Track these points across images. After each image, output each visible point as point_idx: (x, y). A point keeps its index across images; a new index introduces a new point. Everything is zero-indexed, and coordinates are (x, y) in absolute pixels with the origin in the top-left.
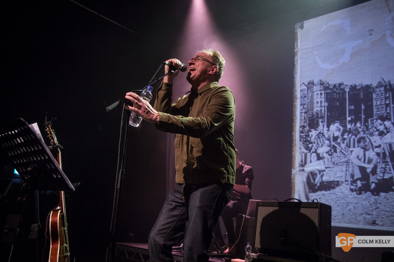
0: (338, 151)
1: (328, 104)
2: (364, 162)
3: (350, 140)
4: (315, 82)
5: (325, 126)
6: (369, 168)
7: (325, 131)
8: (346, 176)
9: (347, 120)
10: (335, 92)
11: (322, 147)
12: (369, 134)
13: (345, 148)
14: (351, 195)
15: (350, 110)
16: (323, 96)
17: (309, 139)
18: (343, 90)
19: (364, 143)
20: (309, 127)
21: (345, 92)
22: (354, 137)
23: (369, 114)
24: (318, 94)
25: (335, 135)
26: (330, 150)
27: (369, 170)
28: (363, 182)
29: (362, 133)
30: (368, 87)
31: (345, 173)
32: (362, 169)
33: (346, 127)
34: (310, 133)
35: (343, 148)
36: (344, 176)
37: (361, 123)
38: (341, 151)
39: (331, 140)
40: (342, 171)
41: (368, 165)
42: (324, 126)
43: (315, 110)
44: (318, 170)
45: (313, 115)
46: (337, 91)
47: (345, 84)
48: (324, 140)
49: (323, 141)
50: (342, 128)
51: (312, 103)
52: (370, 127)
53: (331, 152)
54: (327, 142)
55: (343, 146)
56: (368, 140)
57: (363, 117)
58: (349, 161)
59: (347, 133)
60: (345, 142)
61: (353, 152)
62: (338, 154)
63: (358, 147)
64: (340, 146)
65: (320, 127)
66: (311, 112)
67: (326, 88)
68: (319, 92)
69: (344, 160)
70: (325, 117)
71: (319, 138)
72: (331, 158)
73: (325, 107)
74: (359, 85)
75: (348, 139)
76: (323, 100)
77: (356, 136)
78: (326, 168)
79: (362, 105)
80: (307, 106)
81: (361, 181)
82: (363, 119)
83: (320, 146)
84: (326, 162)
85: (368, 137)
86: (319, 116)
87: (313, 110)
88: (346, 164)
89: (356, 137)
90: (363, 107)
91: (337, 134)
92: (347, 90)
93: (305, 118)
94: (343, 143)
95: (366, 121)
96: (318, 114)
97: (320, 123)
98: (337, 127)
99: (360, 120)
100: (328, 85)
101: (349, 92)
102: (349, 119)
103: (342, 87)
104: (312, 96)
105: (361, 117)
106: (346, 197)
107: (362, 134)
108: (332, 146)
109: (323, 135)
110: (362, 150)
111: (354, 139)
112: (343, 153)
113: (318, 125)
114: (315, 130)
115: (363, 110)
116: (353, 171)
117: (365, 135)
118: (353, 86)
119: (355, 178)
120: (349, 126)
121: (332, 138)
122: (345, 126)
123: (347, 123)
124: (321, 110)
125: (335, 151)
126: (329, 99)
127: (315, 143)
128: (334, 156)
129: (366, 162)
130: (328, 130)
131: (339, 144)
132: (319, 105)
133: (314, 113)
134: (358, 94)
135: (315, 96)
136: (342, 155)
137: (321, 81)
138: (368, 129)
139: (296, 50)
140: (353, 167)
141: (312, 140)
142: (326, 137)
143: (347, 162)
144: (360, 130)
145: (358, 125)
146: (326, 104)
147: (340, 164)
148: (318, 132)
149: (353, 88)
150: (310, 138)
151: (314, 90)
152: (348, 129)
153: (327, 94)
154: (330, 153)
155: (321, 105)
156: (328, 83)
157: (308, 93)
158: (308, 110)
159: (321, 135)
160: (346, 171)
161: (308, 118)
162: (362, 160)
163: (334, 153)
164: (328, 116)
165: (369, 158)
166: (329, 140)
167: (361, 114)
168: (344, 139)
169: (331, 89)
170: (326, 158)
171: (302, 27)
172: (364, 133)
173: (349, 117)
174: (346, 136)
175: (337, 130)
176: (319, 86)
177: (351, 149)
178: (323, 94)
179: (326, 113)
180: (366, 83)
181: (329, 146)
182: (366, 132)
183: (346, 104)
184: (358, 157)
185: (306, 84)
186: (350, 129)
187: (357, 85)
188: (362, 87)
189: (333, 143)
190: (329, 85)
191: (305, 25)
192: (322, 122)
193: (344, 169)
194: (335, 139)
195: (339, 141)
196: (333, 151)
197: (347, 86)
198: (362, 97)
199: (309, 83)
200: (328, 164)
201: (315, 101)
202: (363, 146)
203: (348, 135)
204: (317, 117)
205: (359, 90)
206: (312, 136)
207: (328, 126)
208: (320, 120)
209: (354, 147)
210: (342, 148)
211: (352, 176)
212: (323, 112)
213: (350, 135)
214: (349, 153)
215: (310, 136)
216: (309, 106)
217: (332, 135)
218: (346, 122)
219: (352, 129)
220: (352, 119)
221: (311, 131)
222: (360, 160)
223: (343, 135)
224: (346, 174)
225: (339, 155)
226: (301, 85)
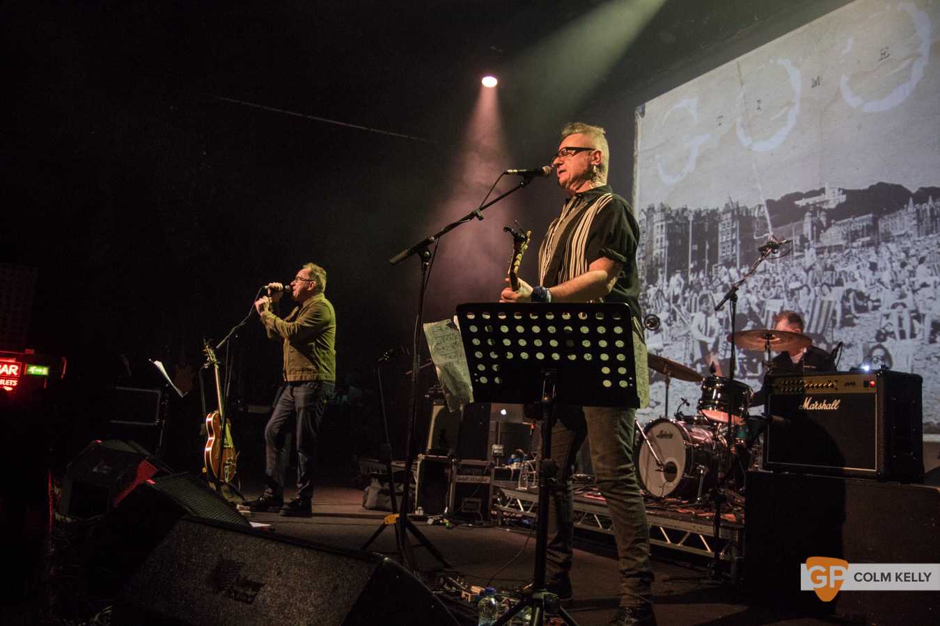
0: (678, 318)
1: (670, 244)
2: (705, 334)
3: (691, 299)
4: (656, 208)
5: (665, 280)
6: (711, 341)
7: (665, 288)
8: (685, 356)
9: (689, 269)
10: (677, 223)
11: (660, 312)
12: (712, 290)
13: (686, 314)
14: (689, 385)
15: (693, 252)
16: (664, 231)
17: (646, 301)
18: (686, 218)
19: (707, 304)
20: (648, 281)
21: (689, 222)
22: (695, 295)
23: (714, 258)
24: (658, 227)
25: (676, 294)
26: (669, 318)
27: (710, 347)
28: (704, 366)
29: (704, 288)
30: (714, 213)
31: (683, 352)
32: (703, 345)
33: (688, 280)
34: (648, 291)
35: (684, 313)
36: (683, 358)
37: (704, 273)
38: (681, 319)
39: (671, 301)
40: (682, 350)
41: (709, 338)
42: (663, 279)
43: (655, 253)
44: (655, 349)
45: (652, 261)
46: (680, 222)
47: (689, 208)
48: (664, 301)
49: (662, 305)
50: (683, 282)
51: (651, 242)
52: (714, 278)
53: (671, 321)
54: (666, 304)
55: (683, 309)
56: (710, 300)
57: (707, 262)
58: (689, 334)
59: (688, 290)
60: (686, 303)
61: (694, 319)
62: (678, 322)
63: (700, 310)
64: (680, 311)
65: (660, 282)
66: (649, 258)
67: (668, 217)
68: (659, 224)
69: (684, 332)
70: (664, 264)
71: (657, 298)
72: (670, 330)
73: (665, 247)
74: (704, 210)
75: (689, 299)
76: (663, 236)
77: (698, 292)
78: (665, 345)
79: (707, 242)
80: (646, 247)
81: (702, 364)
82: (706, 266)
83: (659, 311)
84: (665, 338)
85: (711, 294)
86: (659, 263)
87: (651, 253)
88: (685, 338)
89: (698, 295)
90: (707, 247)
91: (678, 291)
92: (691, 219)
93: (643, 267)
94: (684, 305)
95: (710, 269)
96: (657, 259)
97: (660, 275)
98: (678, 280)
99: (704, 268)
100: (669, 212)
101: (693, 222)
102: (691, 266)
103: (685, 214)
104: (652, 231)
105: (705, 262)
106: (684, 389)
107: (704, 291)
108: (671, 311)
109: (663, 294)
110: (704, 316)
111: (696, 299)
112: (683, 321)
113: (656, 278)
114: (654, 286)
115: (707, 252)
116: (693, 350)
117: (708, 292)
118: (698, 211)
119: (695, 359)
120: (691, 278)
121: (671, 298)
122: (686, 278)
123: (689, 272)
124: (661, 253)
125: (675, 319)
126: (671, 236)
127: (653, 307)
128: (673, 326)
129: (708, 334)
130: (668, 286)
131: (679, 307)
132: (659, 245)
133: (653, 259)
134: (702, 225)
135: (655, 231)
136: (682, 325)
137: (662, 204)
138: (711, 282)
139: (635, 154)
140: (693, 342)
141: (651, 302)
142: (666, 296)
143: (687, 335)
144: (703, 283)
145: (701, 276)
146: (667, 244)
147: (679, 339)
148: (656, 289)
149: (698, 215)
150: (648, 299)
151: (655, 221)
152: (690, 283)
153: (669, 226)
154: (669, 322)
155: (661, 245)
156: (670, 209)
157: (647, 226)
158: (647, 255)
159: (660, 293)
160: (686, 349)
161: (647, 267)
162: (704, 332)
163: (674, 322)
164: (669, 263)
165: (711, 327)
166: (668, 301)
167: (704, 258)
168: (685, 299)
169: (673, 218)
170: (665, 330)
171: (643, 114)
172: (707, 289)
173: (691, 263)
174: (687, 295)
175: (677, 285)
176: (660, 213)
177: (692, 314)
178: (664, 227)
179: (666, 258)
180: (712, 207)
181: (668, 311)
182: (710, 287)
183: (688, 242)
184: (699, 327)
185: (646, 210)
186: (692, 282)
187: (702, 210)
188: (707, 213)
189: (673, 306)
190: (672, 212)
191: (647, 110)
192: (662, 273)
193: (684, 346)
194: (676, 298)
195: (679, 302)
196: (672, 319)
197: (691, 212)
198: (707, 230)
199: (649, 209)
200: (666, 340)
201: (655, 240)
202: (705, 310)
203: (689, 293)
204: (657, 265)
205: (704, 217)
206: (650, 296)
207: (668, 280)
208: (660, 270)
209: (695, 311)
210: (682, 314)
211: (692, 357)
212: (663, 256)
213: (692, 292)
214: (690, 320)
215: (648, 296)
216: (648, 247)
217: (672, 294)
218: (687, 272)
219: (694, 283)
220: (695, 266)
221: (649, 288)
222: (701, 331)
223: (684, 293)
224: (685, 354)
225: (679, 325)
226: (640, 213)
